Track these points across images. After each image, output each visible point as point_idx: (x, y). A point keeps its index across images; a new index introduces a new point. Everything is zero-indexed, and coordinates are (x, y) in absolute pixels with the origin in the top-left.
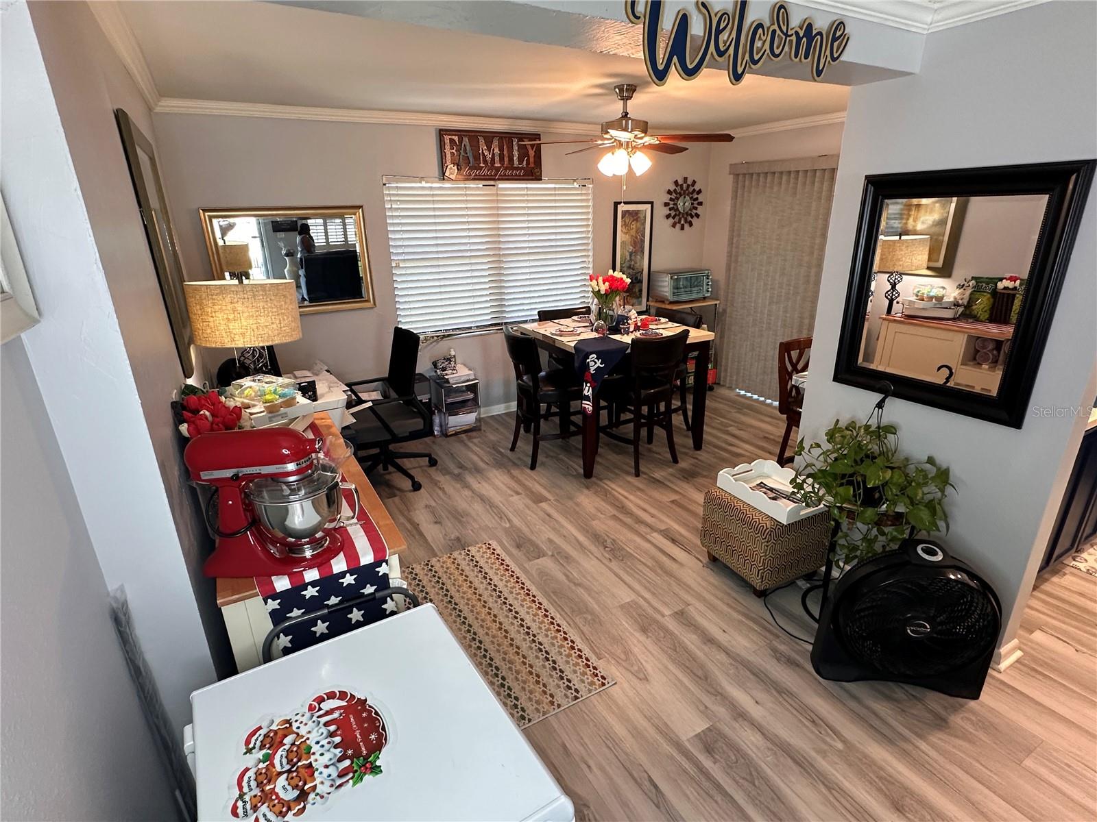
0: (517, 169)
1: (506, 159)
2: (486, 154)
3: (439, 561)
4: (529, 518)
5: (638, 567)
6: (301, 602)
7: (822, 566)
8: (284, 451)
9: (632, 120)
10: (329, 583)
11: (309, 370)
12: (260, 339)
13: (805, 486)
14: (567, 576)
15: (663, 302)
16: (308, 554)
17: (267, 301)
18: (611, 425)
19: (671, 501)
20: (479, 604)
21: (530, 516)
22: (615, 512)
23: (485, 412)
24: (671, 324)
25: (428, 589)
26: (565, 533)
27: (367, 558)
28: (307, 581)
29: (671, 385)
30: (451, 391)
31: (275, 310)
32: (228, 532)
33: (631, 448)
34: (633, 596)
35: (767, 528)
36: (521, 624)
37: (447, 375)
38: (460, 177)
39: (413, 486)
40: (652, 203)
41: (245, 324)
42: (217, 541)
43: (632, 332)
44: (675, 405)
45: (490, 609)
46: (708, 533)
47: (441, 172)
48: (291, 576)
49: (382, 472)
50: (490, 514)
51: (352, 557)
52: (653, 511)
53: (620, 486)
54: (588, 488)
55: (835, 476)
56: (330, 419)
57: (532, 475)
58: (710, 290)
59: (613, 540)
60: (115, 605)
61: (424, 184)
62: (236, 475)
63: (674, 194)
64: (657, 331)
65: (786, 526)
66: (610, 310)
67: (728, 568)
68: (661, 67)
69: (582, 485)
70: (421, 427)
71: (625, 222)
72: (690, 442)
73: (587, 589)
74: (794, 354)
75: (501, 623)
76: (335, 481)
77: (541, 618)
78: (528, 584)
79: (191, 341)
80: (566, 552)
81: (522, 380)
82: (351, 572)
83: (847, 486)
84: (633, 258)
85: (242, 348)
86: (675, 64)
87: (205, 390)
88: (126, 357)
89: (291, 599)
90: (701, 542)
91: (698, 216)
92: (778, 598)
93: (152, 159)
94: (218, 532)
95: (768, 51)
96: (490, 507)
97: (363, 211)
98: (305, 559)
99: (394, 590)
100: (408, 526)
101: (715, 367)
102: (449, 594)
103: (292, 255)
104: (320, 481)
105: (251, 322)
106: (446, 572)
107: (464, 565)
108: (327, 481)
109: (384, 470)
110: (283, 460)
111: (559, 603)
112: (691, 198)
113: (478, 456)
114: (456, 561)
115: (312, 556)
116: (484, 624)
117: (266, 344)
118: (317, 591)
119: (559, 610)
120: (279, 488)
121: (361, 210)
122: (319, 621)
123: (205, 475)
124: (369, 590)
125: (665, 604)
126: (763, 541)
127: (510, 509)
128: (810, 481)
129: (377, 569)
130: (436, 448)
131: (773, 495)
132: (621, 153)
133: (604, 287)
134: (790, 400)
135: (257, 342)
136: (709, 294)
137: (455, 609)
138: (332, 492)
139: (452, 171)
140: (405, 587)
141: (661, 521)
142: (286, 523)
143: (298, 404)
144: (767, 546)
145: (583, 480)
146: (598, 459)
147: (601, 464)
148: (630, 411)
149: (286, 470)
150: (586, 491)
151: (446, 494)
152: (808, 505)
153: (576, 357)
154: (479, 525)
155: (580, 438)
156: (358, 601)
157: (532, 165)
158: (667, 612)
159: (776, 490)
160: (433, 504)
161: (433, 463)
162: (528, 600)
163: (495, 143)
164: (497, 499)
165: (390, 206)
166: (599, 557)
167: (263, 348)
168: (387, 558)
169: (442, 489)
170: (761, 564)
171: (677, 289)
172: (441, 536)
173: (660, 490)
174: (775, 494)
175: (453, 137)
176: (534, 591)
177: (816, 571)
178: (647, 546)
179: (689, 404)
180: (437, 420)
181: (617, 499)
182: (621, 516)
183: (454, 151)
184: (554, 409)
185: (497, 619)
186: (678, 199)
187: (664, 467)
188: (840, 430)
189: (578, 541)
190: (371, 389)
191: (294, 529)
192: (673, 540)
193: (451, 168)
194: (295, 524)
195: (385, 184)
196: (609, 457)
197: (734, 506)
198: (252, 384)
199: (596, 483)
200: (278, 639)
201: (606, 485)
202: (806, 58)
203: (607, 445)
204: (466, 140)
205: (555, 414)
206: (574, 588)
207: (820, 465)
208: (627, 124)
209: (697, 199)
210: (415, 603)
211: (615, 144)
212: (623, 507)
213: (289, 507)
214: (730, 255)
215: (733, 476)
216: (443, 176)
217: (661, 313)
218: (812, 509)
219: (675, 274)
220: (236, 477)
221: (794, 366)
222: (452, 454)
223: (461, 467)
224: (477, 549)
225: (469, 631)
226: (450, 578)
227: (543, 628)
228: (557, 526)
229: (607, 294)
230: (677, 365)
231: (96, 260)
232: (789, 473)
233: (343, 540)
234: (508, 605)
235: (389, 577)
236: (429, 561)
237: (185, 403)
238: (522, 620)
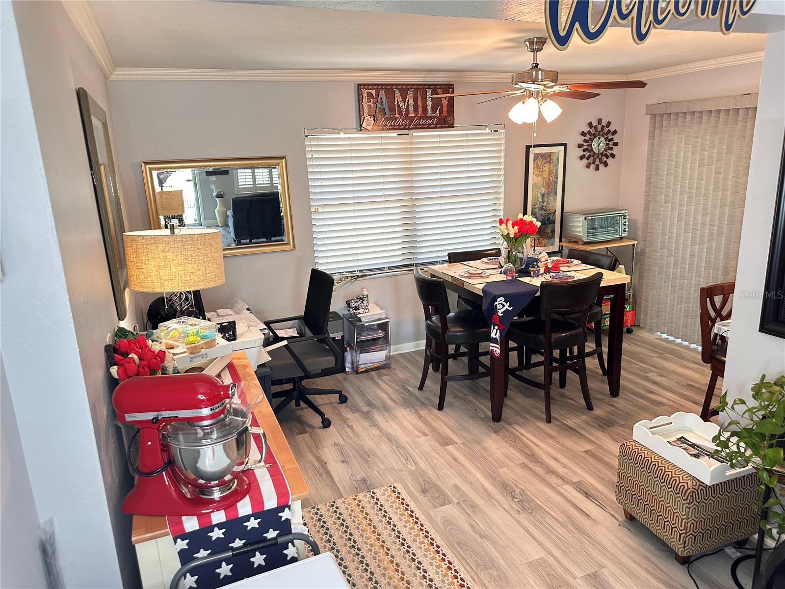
0: (430, 118)
1: (420, 110)
2: (401, 105)
3: (344, 502)
4: (435, 461)
5: (548, 521)
6: (208, 544)
7: (755, 534)
8: (200, 396)
9: (542, 70)
10: (234, 526)
11: (231, 309)
12: (187, 284)
13: (730, 444)
14: (473, 527)
15: (577, 242)
16: (217, 495)
17: (195, 250)
18: (521, 367)
19: (584, 451)
20: (381, 551)
21: (437, 460)
22: (524, 460)
23: (395, 350)
24: (583, 266)
25: (332, 532)
26: (472, 480)
27: (270, 502)
28: (214, 523)
29: (584, 329)
30: (363, 329)
31: (202, 258)
32: (147, 471)
33: (542, 393)
34: (543, 554)
35: (688, 489)
36: (423, 575)
37: (359, 314)
38: (376, 128)
39: (323, 422)
40: (565, 145)
41: (174, 270)
42: (136, 478)
43: (542, 275)
44: (590, 347)
45: (392, 557)
46: (623, 489)
47: (359, 123)
48: (200, 516)
49: (294, 407)
50: (397, 455)
51: (257, 501)
52: (565, 461)
53: (530, 432)
54: (496, 432)
55: (762, 437)
56: (247, 359)
57: (439, 415)
58: (627, 230)
59: (523, 491)
60: (44, 537)
61: (342, 135)
62: (156, 418)
63: (588, 136)
64: (569, 274)
65: (710, 487)
66: (519, 253)
67: (647, 529)
68: (563, 34)
69: (492, 431)
70: (333, 365)
71: (538, 164)
72: (607, 388)
73: (493, 542)
74: (718, 300)
75: (403, 573)
76: (245, 426)
77: (445, 571)
78: (432, 533)
79: (126, 285)
80: (472, 500)
81: (431, 321)
82: (255, 515)
83: (778, 448)
84: (546, 199)
85: (170, 293)
86: (577, 29)
87: (135, 333)
88: (70, 311)
89: (198, 539)
90: (617, 498)
91: (613, 156)
92: (705, 567)
93: (105, 125)
94: (137, 470)
95: (673, 11)
96: (397, 447)
97: (286, 160)
98: (213, 501)
99: (296, 536)
100: (317, 464)
101: (634, 309)
102: (352, 538)
103: (222, 197)
104: (232, 425)
105: (180, 269)
106: (350, 515)
107: (368, 508)
108: (238, 426)
109: (296, 406)
110: (198, 405)
111: (463, 555)
112: (606, 139)
113: (386, 393)
114: (361, 504)
115: (220, 498)
116: (386, 573)
117: (192, 289)
118: (223, 534)
119: (463, 562)
120: (194, 432)
121: (284, 160)
122: (224, 563)
123: (129, 417)
124: (272, 534)
125: (576, 563)
126: (684, 502)
127: (416, 450)
128: (735, 439)
129: (280, 514)
130: (347, 385)
131: (695, 452)
132: (532, 102)
133: (513, 231)
134: (714, 348)
135: (183, 287)
136: (626, 234)
137: (358, 555)
138: (242, 437)
139: (368, 122)
140: (306, 533)
141: (574, 473)
142: (197, 465)
143: (217, 346)
144: (689, 508)
145: (492, 424)
146: (507, 401)
147: (509, 407)
148: (542, 354)
149: (200, 415)
150: (494, 436)
151: (354, 432)
152: (733, 466)
153: (484, 299)
154: (385, 466)
155: (488, 379)
156: (261, 545)
157: (445, 114)
158: (579, 574)
159: (698, 447)
160: (342, 442)
161: (343, 399)
162: (432, 549)
163: (410, 95)
164: (404, 439)
165: (311, 156)
166: (506, 508)
167: (189, 292)
168: (289, 504)
169: (351, 427)
170: (683, 528)
171: (593, 229)
172: (348, 477)
173: (573, 438)
174: (698, 452)
175: (370, 91)
176: (438, 540)
177: (748, 538)
178: (558, 498)
179: (605, 346)
180: (348, 356)
181: (527, 446)
182: (531, 465)
183: (371, 104)
184: (463, 349)
185: (399, 569)
186: (592, 140)
187: (579, 414)
188: (768, 385)
189: (485, 489)
190: (289, 327)
191: (206, 472)
192: (586, 494)
193: (368, 120)
194: (206, 465)
195: (307, 136)
196: (519, 400)
197: (652, 462)
198: (177, 326)
199: (504, 428)
200: (185, 579)
201: (515, 429)
202: (714, 13)
203: (516, 387)
204: (382, 94)
205: (463, 354)
206: (479, 540)
207: (746, 422)
208: (537, 75)
209: (612, 139)
210: (316, 551)
211: (525, 93)
212: (533, 455)
213: (202, 452)
214: (648, 194)
215: (651, 428)
216: (360, 128)
217: (573, 255)
218: (738, 470)
219: (588, 214)
220: (156, 420)
221: (718, 313)
222: (362, 391)
223: (370, 404)
224: (382, 491)
225: (370, 579)
226: (354, 522)
227: (447, 582)
228: (464, 472)
229: (516, 237)
230: (590, 308)
231: (52, 227)
232: (712, 429)
233: (250, 483)
234: (411, 554)
235: (292, 522)
236: (334, 502)
237: (117, 347)
238: (425, 571)
